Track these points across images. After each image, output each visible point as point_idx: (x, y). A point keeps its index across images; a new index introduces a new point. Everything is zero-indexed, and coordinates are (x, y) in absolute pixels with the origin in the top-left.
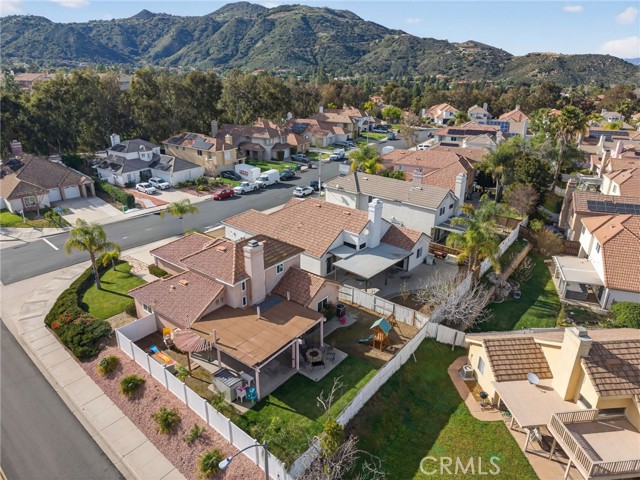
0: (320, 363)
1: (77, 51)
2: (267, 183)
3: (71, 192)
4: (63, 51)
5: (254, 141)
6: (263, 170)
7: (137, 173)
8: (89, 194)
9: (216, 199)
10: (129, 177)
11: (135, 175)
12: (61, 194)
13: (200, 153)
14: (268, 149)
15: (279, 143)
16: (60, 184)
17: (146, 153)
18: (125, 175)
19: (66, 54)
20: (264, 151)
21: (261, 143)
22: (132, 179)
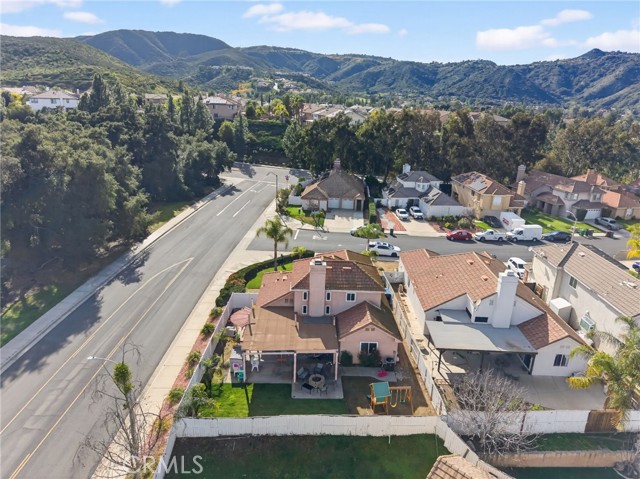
0: (309, 387)
1: (509, 91)
2: (520, 237)
3: (348, 204)
4: (495, 91)
5: (555, 193)
6: (527, 223)
7: (406, 200)
8: (358, 209)
9: (449, 238)
10: (397, 202)
11: (403, 201)
12: (341, 203)
13: (473, 193)
14: (568, 204)
15: (587, 201)
16: (341, 196)
17: (421, 184)
18: (394, 199)
19: (498, 93)
20: (562, 206)
21: (562, 196)
22: (400, 204)
